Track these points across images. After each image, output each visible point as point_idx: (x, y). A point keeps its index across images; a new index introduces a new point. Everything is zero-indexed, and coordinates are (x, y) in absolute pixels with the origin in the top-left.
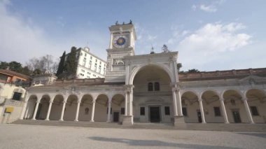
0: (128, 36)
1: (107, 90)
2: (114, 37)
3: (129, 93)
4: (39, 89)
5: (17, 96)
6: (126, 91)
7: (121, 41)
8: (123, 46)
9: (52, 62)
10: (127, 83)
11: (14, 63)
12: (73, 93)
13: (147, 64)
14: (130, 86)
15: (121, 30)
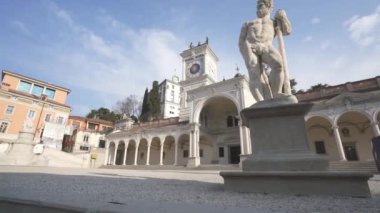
0: (202, 60)
1: (173, 131)
2: (188, 64)
3: (193, 132)
4: (117, 135)
5: (102, 144)
6: (190, 130)
7: (195, 69)
8: (198, 74)
9: (136, 103)
10: (191, 122)
11: (102, 109)
12: (144, 136)
13: (211, 96)
14: (194, 124)
15: (194, 55)
